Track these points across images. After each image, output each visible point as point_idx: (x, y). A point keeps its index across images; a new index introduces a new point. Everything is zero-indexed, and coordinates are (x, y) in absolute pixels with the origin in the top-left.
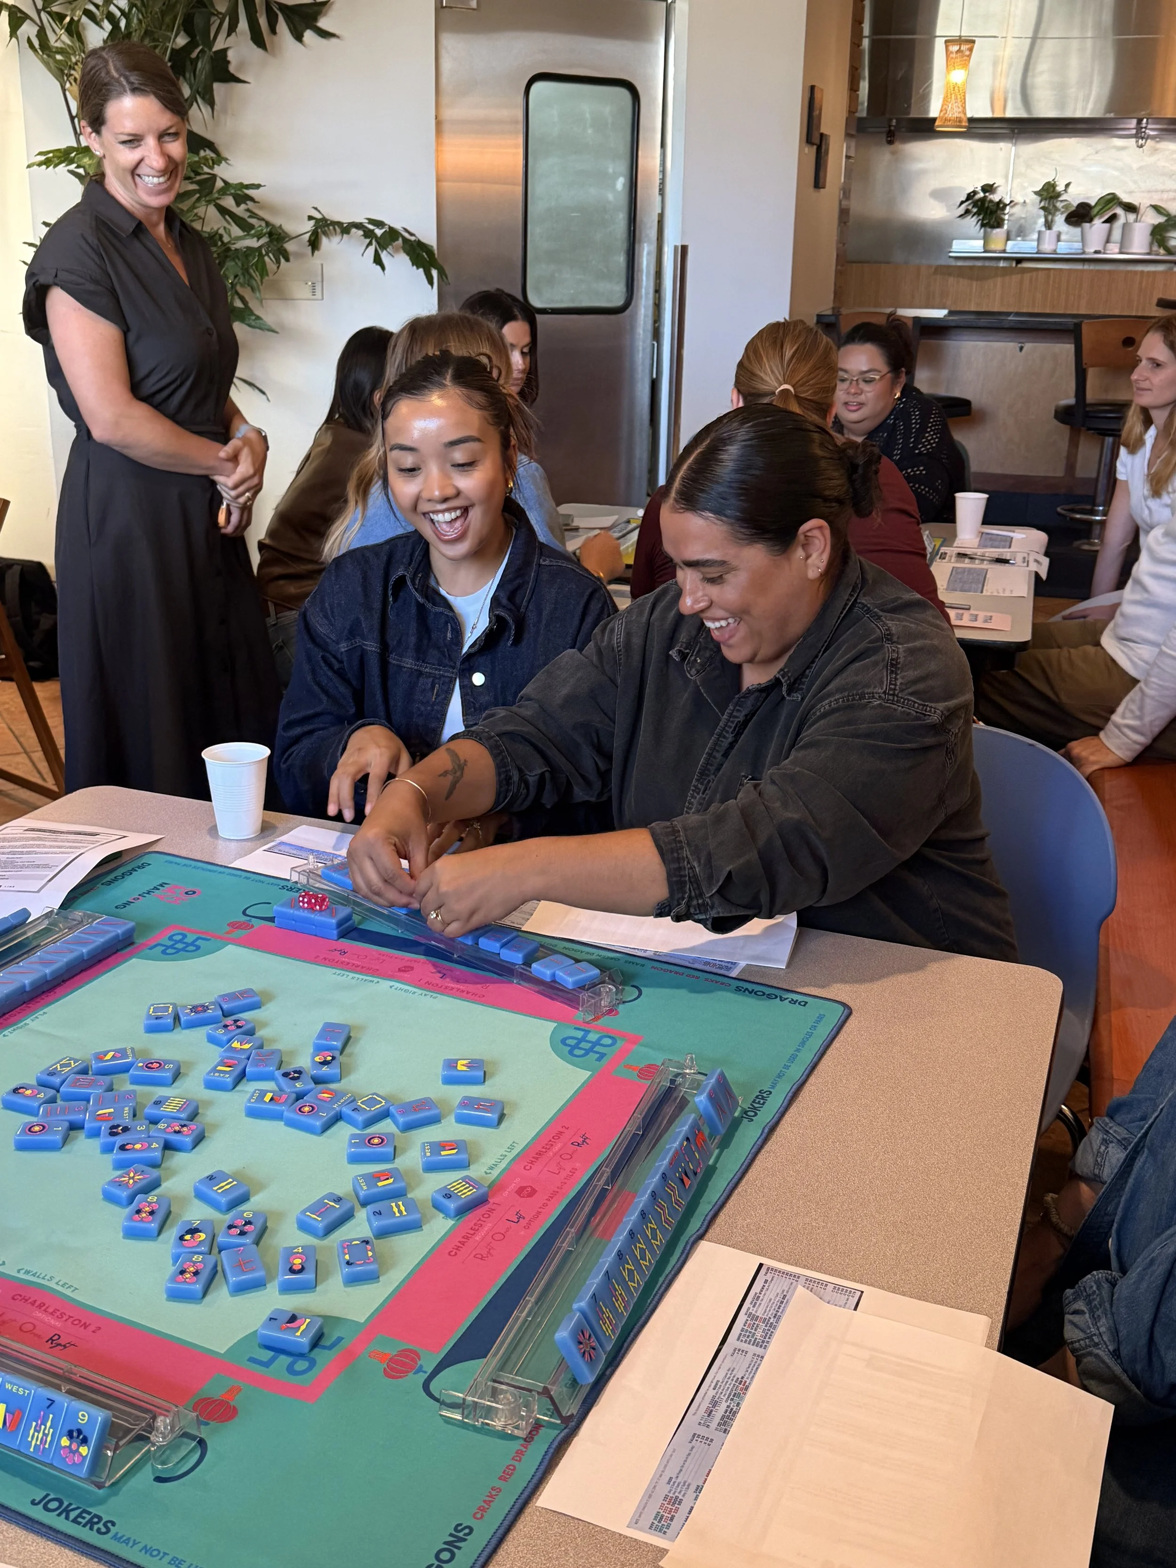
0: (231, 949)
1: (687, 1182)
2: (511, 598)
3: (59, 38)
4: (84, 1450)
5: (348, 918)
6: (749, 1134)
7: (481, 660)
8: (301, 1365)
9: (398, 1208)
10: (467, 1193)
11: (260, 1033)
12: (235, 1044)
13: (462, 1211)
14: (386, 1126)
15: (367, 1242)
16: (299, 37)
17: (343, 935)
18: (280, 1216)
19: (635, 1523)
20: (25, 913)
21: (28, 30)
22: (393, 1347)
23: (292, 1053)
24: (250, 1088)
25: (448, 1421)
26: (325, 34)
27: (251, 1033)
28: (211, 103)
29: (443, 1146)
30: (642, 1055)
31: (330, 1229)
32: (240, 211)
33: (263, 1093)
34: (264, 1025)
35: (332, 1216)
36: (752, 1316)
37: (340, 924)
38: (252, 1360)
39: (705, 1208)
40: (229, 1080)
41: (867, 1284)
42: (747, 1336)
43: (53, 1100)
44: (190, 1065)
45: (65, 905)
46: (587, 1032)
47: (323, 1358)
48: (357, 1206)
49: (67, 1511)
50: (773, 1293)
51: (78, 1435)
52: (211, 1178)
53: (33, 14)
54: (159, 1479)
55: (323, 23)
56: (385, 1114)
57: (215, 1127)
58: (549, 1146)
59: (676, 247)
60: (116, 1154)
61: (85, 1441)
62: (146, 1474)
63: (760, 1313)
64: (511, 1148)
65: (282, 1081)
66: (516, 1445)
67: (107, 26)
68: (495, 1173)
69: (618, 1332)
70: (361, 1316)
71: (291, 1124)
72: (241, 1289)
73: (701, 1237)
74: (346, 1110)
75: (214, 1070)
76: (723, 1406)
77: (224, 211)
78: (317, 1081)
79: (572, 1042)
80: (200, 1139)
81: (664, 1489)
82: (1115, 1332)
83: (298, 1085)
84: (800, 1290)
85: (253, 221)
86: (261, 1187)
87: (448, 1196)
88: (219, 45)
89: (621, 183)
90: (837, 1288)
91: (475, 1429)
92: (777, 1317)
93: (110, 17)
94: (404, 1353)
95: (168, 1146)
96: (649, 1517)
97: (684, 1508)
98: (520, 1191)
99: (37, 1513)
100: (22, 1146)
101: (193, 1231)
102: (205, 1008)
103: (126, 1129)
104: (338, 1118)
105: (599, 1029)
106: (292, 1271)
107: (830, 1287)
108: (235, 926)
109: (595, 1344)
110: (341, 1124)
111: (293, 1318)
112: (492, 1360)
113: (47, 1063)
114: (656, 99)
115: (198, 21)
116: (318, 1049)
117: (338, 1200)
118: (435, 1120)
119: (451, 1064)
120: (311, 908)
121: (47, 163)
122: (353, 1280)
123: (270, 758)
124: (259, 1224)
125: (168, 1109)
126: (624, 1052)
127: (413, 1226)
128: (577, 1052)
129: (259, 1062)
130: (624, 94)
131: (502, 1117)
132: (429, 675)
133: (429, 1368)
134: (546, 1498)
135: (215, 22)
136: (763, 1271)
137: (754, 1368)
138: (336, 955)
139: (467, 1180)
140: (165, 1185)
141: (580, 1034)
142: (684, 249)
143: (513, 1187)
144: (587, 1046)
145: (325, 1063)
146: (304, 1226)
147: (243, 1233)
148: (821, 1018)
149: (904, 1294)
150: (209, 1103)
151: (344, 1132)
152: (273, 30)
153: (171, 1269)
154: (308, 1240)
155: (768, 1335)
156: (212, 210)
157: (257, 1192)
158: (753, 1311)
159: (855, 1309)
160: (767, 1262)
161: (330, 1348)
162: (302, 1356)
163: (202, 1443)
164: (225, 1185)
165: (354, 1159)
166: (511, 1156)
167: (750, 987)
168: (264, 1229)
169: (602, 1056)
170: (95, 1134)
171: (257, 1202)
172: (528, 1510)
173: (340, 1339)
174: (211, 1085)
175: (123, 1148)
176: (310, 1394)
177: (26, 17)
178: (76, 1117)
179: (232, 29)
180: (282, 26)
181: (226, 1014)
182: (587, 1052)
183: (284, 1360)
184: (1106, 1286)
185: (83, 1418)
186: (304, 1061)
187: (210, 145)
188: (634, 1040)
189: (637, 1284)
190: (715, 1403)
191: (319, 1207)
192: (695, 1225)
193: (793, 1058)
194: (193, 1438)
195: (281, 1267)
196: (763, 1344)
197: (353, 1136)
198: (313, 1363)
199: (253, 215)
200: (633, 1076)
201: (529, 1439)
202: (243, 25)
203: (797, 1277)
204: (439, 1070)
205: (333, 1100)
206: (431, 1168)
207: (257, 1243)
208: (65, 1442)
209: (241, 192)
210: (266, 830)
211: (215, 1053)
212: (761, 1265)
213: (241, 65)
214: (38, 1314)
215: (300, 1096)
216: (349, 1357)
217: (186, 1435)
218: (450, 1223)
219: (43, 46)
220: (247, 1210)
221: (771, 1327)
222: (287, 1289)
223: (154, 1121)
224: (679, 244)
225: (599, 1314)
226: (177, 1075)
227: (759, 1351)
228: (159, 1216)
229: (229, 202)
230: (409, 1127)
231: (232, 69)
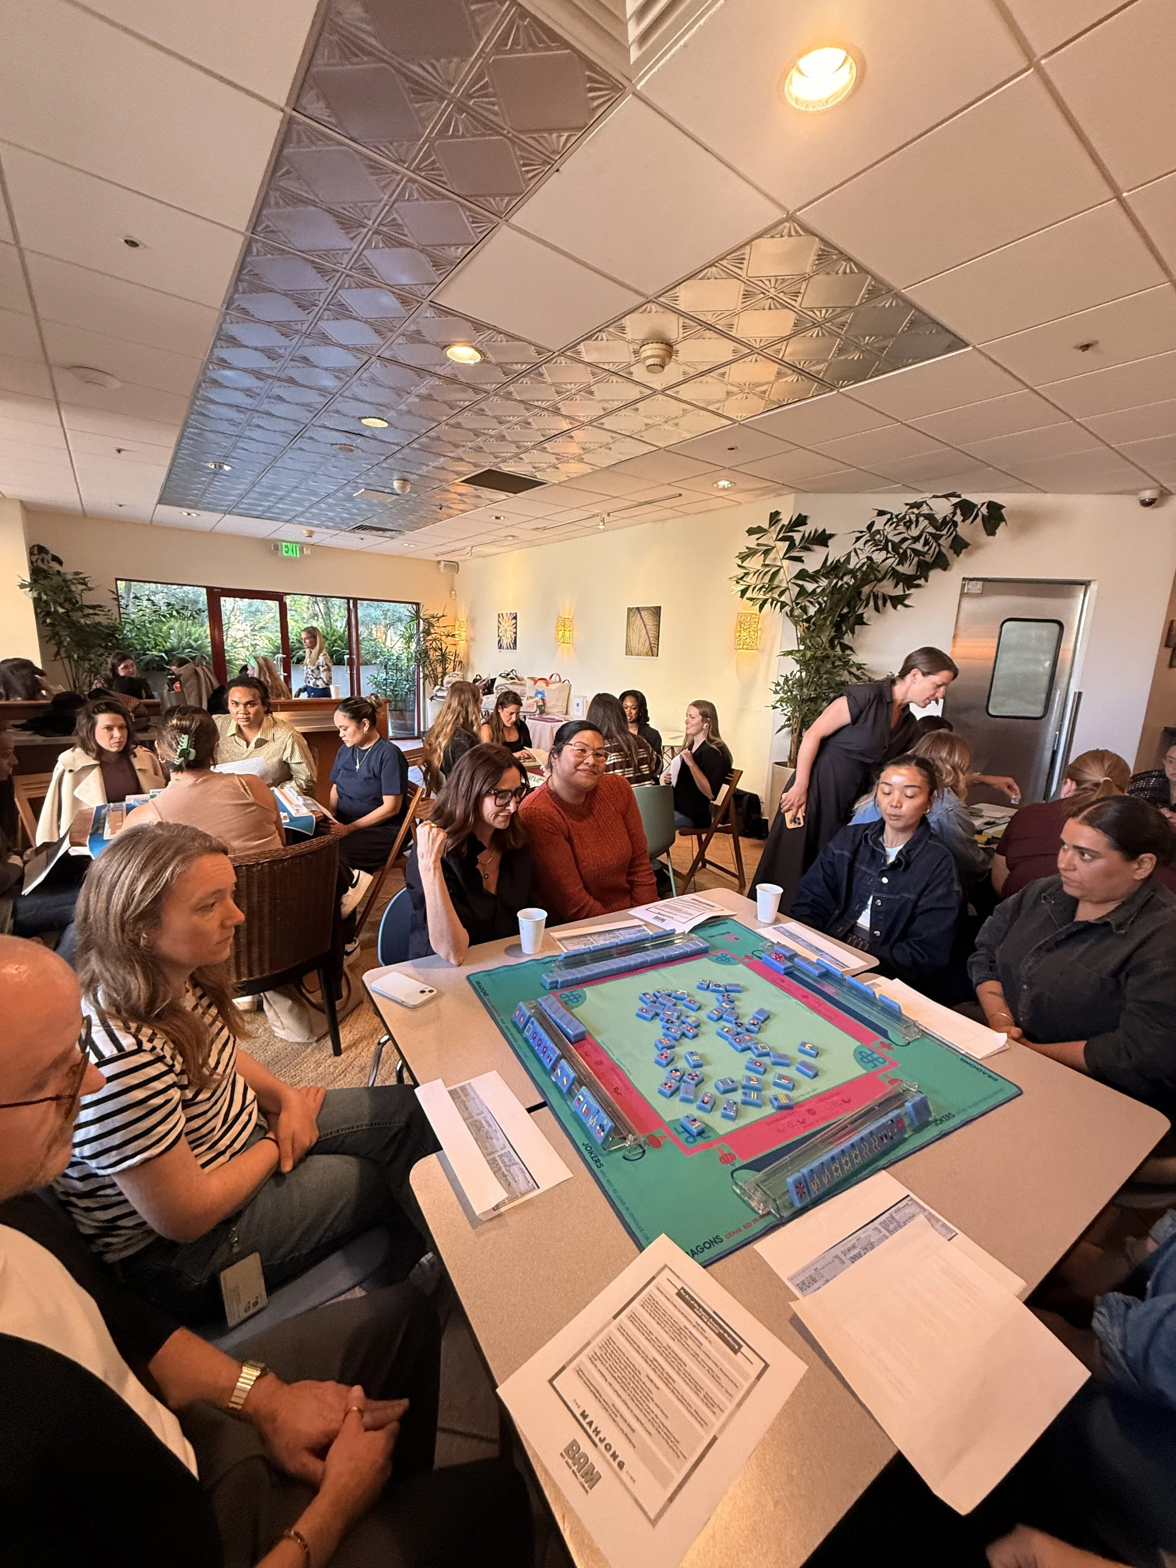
0: (741, 966)
1: (885, 1141)
2: (908, 852)
3: (797, 612)
4: (602, 1134)
5: (790, 967)
6: (932, 1132)
7: (888, 874)
8: (691, 1139)
9: (754, 1095)
10: (784, 1101)
11: (736, 1003)
12: (724, 1004)
13: (781, 1108)
14: (766, 1060)
15: (735, 1103)
16: (895, 607)
17: (786, 974)
18: (711, 1078)
19: (791, 1279)
20: (674, 930)
21: (787, 609)
22: (727, 1149)
23: (744, 1015)
24: (723, 1023)
25: (734, 1191)
26: (907, 606)
27: (732, 1002)
28: (853, 633)
29: (784, 1077)
30: (894, 1073)
31: (726, 1092)
32: (858, 673)
33: (725, 1027)
34: (739, 1000)
35: (728, 1087)
36: (892, 1216)
37: (785, 969)
38: (676, 1129)
39: (892, 1156)
40: (715, 1017)
41: (962, 1231)
42: (885, 1225)
43: (655, 1002)
44: (706, 1006)
45: (691, 931)
46: (873, 1052)
47: (700, 1141)
48: (740, 1087)
49: (591, 1153)
50: (909, 1211)
51: (602, 1127)
52: (692, 1053)
53: (790, 603)
54: (624, 1158)
55: (906, 602)
56: (767, 1055)
57: (703, 1034)
58: (832, 1096)
59: (1075, 693)
60: (665, 1031)
61: (603, 1131)
62: (619, 1155)
63: (896, 1218)
64: (814, 1090)
65: (734, 1026)
66: (756, 1216)
67: (818, 606)
68: (801, 1099)
69: (821, 1191)
70: (721, 1132)
71: (731, 1044)
72: (684, 1100)
73: (884, 1169)
74: (753, 1047)
75: (712, 1012)
76: (856, 1251)
77: (850, 673)
78: (748, 1030)
79: (865, 1055)
80: (695, 1036)
81: (811, 1272)
82: (1124, 1338)
83: (739, 1030)
84: (921, 1217)
85: (863, 677)
86: (709, 1063)
87: (776, 1099)
88: (860, 612)
89: (1047, 664)
90: (944, 1225)
91: (745, 1202)
92: (905, 1223)
93: (819, 603)
94: (730, 1154)
95: (683, 1034)
96: (798, 1281)
97: (816, 1285)
98: (809, 1111)
99: (582, 1148)
100: (638, 1015)
101: (677, 1070)
102: (720, 986)
103: (672, 1022)
104: (749, 1049)
105: (880, 1053)
106: (703, 1102)
107: (941, 1223)
108: (747, 957)
109: (805, 1190)
110: (749, 1051)
111: (695, 1120)
112: (759, 1175)
113: (658, 987)
114: (1072, 628)
115: (852, 604)
116: (755, 1018)
117: (733, 1082)
118: (787, 1065)
119: (804, 1044)
120: (776, 959)
121: (784, 655)
122: (725, 1116)
123: (783, 894)
124: (700, 1077)
125: (689, 1020)
126: (885, 1069)
127: (758, 1106)
128: (865, 1060)
129: (730, 1015)
130: (1056, 627)
131: (816, 1075)
132: (870, 874)
133: (737, 1166)
134: (760, 1247)
135: (859, 603)
136: (908, 1198)
137: (881, 1241)
138: (779, 981)
139: (787, 1096)
140: (677, 1049)
141: (869, 1052)
142: (1080, 694)
143: (807, 1107)
144: (870, 1058)
145: (753, 1024)
146: (716, 1087)
147: (693, 1079)
148: (1002, 1090)
149: (980, 1246)
150: (705, 1024)
151: (749, 1055)
152: (884, 605)
153: (663, 1081)
154: (717, 1093)
155: (896, 1229)
156: (846, 672)
157: (706, 1065)
158: (894, 1215)
159: (949, 1240)
160: (912, 1195)
161: (704, 1138)
162: (693, 1136)
163: (644, 1152)
164: (695, 1058)
165: (748, 1068)
166: (812, 1094)
167: (969, 1061)
168: (702, 1081)
169: (876, 1066)
170: (662, 1020)
171: (705, 1069)
172: (748, 1246)
173: (709, 1137)
174: (709, 1017)
175: (668, 1029)
176: (688, 1152)
177: (787, 604)
178: (659, 1011)
179: (867, 605)
180: (889, 604)
181: (727, 991)
182: (869, 1062)
183: (686, 1135)
184: (1123, 1307)
185: (605, 1123)
186: (746, 1021)
187: (851, 648)
188: (893, 1064)
189: (838, 1175)
190: (854, 1247)
191: (723, 1082)
192: (883, 1162)
193: (976, 1104)
194: (642, 1148)
195: (700, 1099)
196: (891, 1232)
197: (751, 1059)
198: (695, 1141)
199: (864, 674)
200: (886, 1081)
201: (763, 1216)
202: (872, 603)
203: (924, 1210)
204: (797, 1045)
205: (749, 1041)
206: (776, 1084)
207: (697, 1085)
208: (598, 1128)
209: (859, 667)
210: (777, 921)
211: (716, 1005)
212: (908, 1196)
213: (868, 619)
214: (615, 1077)
215: (738, 1034)
216: (710, 1145)
217: (640, 1145)
218: (774, 1111)
219: (791, 615)
220: (698, 1071)
221: (899, 1226)
222: (700, 1108)
223: (684, 1023)
224: (1077, 691)
225: (812, 1180)
226: (699, 1008)
227: (887, 1234)
228: (669, 1059)
229: (854, 670)
230: (775, 1064)
231: (865, 620)
